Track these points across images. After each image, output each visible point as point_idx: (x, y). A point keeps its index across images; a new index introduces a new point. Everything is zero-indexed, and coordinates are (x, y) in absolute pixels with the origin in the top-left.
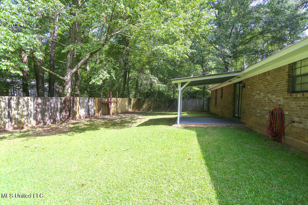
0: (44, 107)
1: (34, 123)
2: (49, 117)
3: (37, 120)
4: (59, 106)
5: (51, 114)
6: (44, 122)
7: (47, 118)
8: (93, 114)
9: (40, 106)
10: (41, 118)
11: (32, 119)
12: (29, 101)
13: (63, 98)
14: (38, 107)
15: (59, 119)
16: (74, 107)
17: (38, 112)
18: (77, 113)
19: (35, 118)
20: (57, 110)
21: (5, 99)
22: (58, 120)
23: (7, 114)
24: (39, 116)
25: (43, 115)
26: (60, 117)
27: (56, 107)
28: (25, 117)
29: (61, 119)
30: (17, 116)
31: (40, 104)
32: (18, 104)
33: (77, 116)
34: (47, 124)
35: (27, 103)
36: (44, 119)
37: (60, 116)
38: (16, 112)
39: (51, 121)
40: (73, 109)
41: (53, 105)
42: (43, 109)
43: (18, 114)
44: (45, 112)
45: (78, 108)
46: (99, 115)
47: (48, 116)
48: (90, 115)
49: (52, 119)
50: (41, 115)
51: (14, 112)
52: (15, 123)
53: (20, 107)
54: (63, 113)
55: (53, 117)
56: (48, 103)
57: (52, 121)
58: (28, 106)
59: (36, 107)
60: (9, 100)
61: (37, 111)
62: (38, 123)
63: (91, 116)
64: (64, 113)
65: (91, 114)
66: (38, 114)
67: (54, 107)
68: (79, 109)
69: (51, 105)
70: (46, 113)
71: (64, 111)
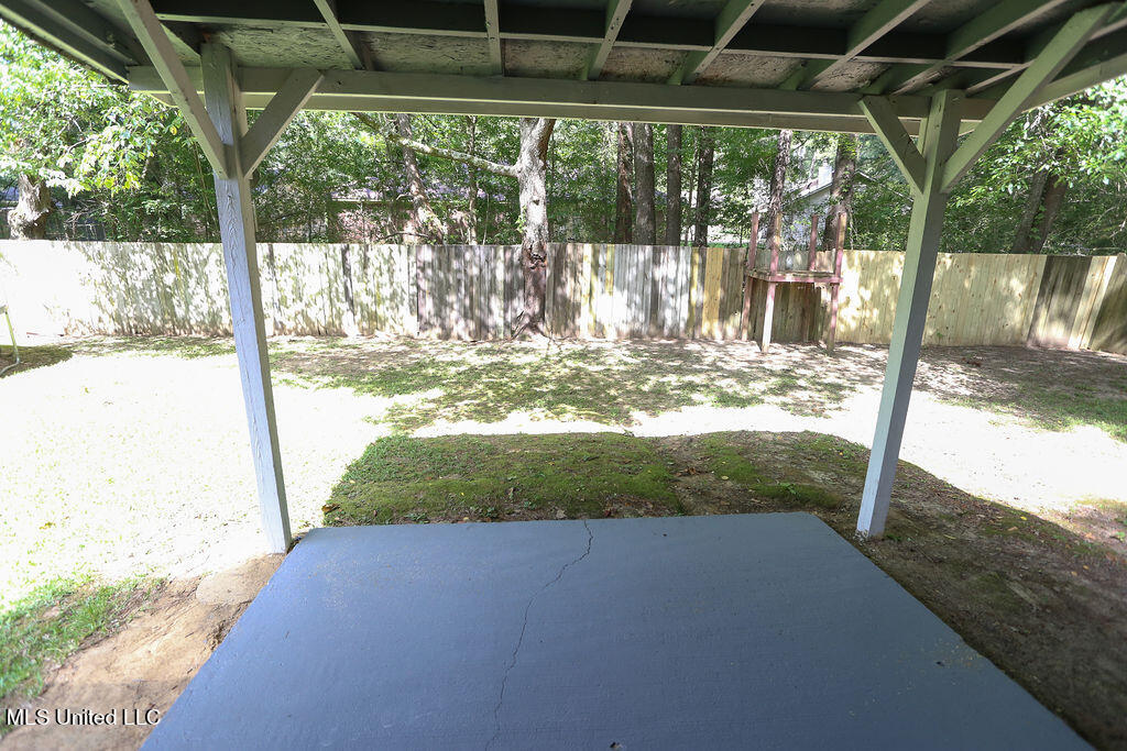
0: (442, 275)
1: (411, 325)
2: (459, 311)
3: (420, 317)
4: (500, 274)
5: (467, 302)
6: (443, 326)
7: (454, 315)
8: (682, 325)
9: (429, 272)
10: (432, 313)
11: (404, 309)
12: (395, 254)
13: (518, 248)
14: (421, 275)
15: (500, 322)
16: (563, 285)
17: (424, 291)
18: (584, 309)
19: (415, 308)
20: (493, 290)
21: (334, 250)
22: (496, 326)
23: (341, 289)
24: (428, 306)
25: (441, 304)
26: (505, 318)
27: (488, 277)
28: (388, 302)
29: (507, 325)
30: (366, 299)
31: (431, 265)
32: (365, 264)
33: (584, 321)
34: (454, 333)
35: (389, 260)
36: (443, 314)
37: (506, 311)
38: (363, 285)
39: (467, 326)
40: (559, 291)
41: (475, 271)
42: (440, 283)
43: (368, 292)
44: (448, 293)
45: (586, 291)
46: (731, 332)
47: (456, 306)
48: (661, 327)
49: (472, 319)
50: (435, 304)
51: (357, 287)
52: (363, 316)
53: (370, 271)
54: (516, 303)
55: (477, 312)
56: (455, 264)
57: (472, 326)
58: (391, 272)
59: (417, 275)
60: (344, 252)
61: (418, 287)
62: (425, 325)
63: (671, 330)
64: (518, 305)
65: (669, 322)
66: (424, 297)
67: (481, 277)
68: (591, 294)
69: (468, 270)
70: (452, 298)
71: (521, 293)
